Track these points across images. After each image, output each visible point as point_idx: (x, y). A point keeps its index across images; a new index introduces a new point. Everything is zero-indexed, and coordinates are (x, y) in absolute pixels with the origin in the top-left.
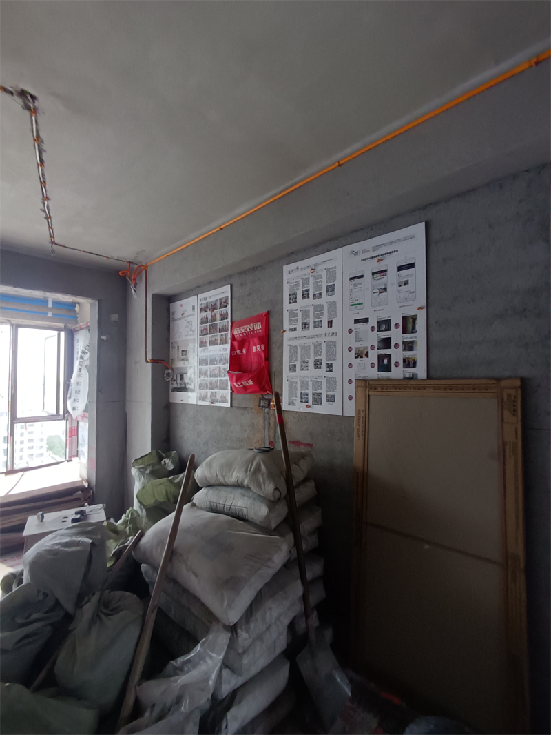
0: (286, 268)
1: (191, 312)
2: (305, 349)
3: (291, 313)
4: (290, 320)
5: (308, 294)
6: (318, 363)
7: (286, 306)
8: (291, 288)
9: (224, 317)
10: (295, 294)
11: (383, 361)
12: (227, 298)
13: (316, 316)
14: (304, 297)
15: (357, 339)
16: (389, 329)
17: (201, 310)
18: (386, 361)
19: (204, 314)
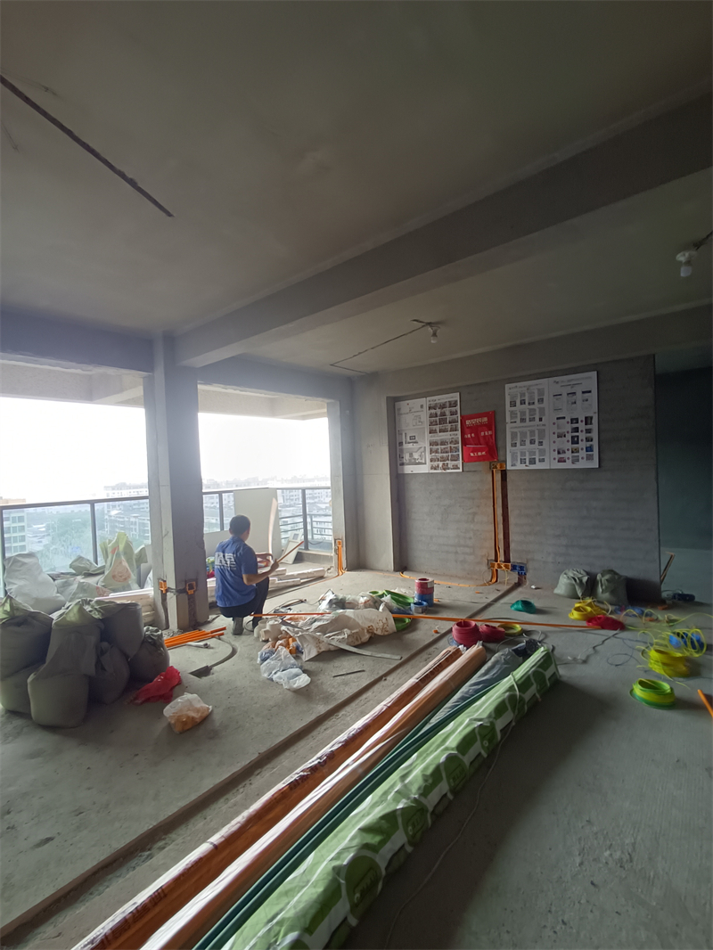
9: (452, 413)
12: (456, 401)
16: (577, 422)
17: (430, 408)
18: (576, 439)
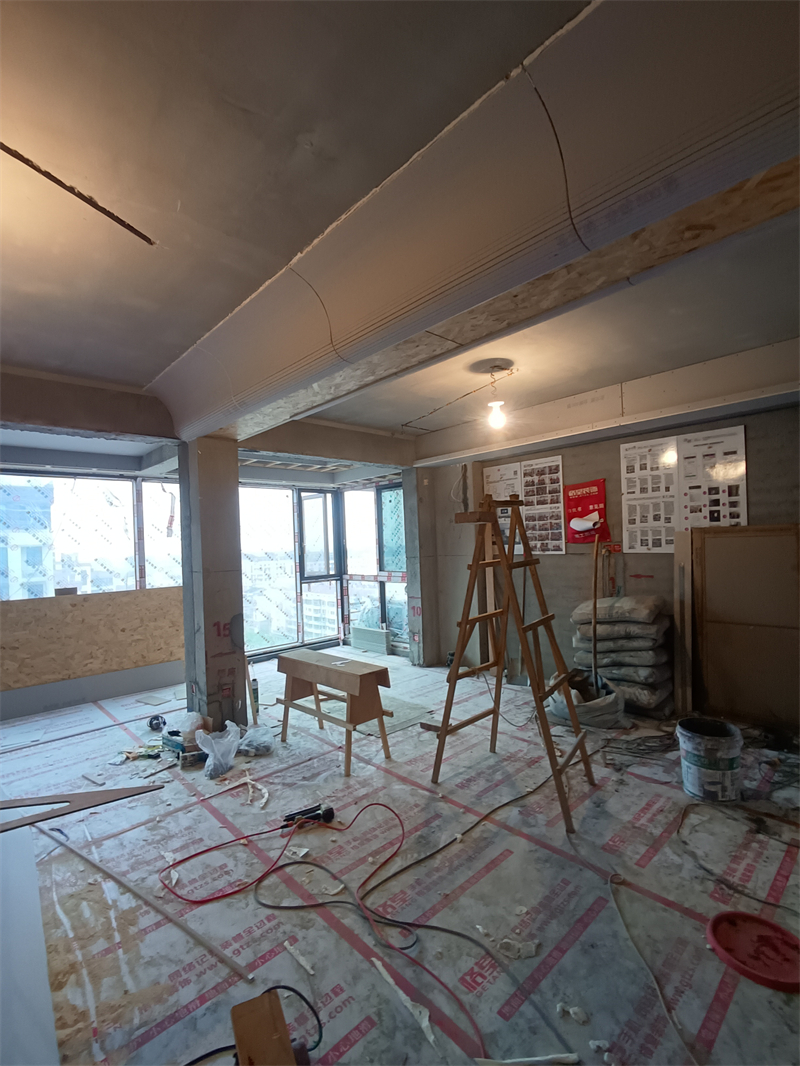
0: (623, 447)
1: (512, 477)
4: (628, 486)
5: (646, 467)
7: (624, 475)
8: (629, 462)
9: (553, 481)
11: (713, 515)
12: (558, 466)
13: (654, 483)
14: (642, 470)
15: (692, 500)
16: (717, 493)
17: (525, 475)
18: (716, 515)
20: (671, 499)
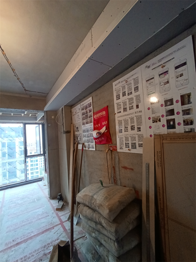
0: (114, 84)
1: (79, 111)
2: (126, 121)
3: (118, 104)
4: (118, 108)
5: (125, 94)
6: (133, 127)
7: (115, 101)
8: (117, 92)
10: (119, 95)
11: (170, 123)
13: (130, 104)
14: (123, 96)
15: (153, 112)
19: (83, 111)
20: (140, 114)
